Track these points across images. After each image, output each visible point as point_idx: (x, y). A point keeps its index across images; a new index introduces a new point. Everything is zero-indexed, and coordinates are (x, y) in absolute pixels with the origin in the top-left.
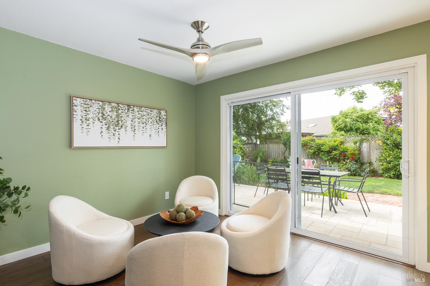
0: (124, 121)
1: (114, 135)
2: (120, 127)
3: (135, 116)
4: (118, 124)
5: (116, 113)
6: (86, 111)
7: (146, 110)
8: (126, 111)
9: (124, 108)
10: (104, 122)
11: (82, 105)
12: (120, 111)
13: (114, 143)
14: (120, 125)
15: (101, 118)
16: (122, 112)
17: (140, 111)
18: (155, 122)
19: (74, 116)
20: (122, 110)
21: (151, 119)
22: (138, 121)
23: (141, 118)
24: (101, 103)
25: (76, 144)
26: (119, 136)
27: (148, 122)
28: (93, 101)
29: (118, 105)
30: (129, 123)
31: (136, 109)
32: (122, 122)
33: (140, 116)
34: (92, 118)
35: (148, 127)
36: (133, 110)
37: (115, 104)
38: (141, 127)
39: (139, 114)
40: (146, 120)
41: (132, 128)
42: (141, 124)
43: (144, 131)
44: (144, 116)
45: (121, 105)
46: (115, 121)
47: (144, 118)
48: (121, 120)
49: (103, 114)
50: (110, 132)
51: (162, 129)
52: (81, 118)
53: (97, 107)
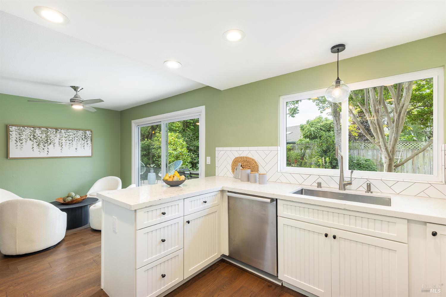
0: (52, 139)
1: (43, 149)
2: (49, 144)
4: (47, 141)
5: (46, 134)
6: (20, 134)
7: (72, 132)
8: (54, 133)
9: (53, 131)
10: (35, 141)
11: (17, 130)
12: (49, 133)
13: (44, 154)
14: (49, 143)
15: (32, 138)
16: (51, 134)
17: (67, 132)
18: (81, 139)
19: (10, 138)
20: (51, 132)
21: (77, 137)
22: (65, 139)
23: (67, 137)
24: (32, 129)
25: (11, 156)
26: (48, 150)
27: (75, 139)
28: (26, 128)
29: (47, 129)
30: (57, 141)
31: (63, 131)
32: (50, 140)
33: (67, 135)
34: (25, 139)
35: (74, 143)
36: (61, 132)
37: (45, 129)
38: (68, 144)
39: (66, 134)
40: (72, 138)
41: (59, 144)
42: (67, 141)
43: (71, 146)
44: (71, 135)
45: (50, 129)
46: (45, 140)
47: (70, 137)
48: (49, 139)
49: (34, 136)
50: (40, 147)
51: (88, 144)
52: (16, 139)
53: (29, 131)
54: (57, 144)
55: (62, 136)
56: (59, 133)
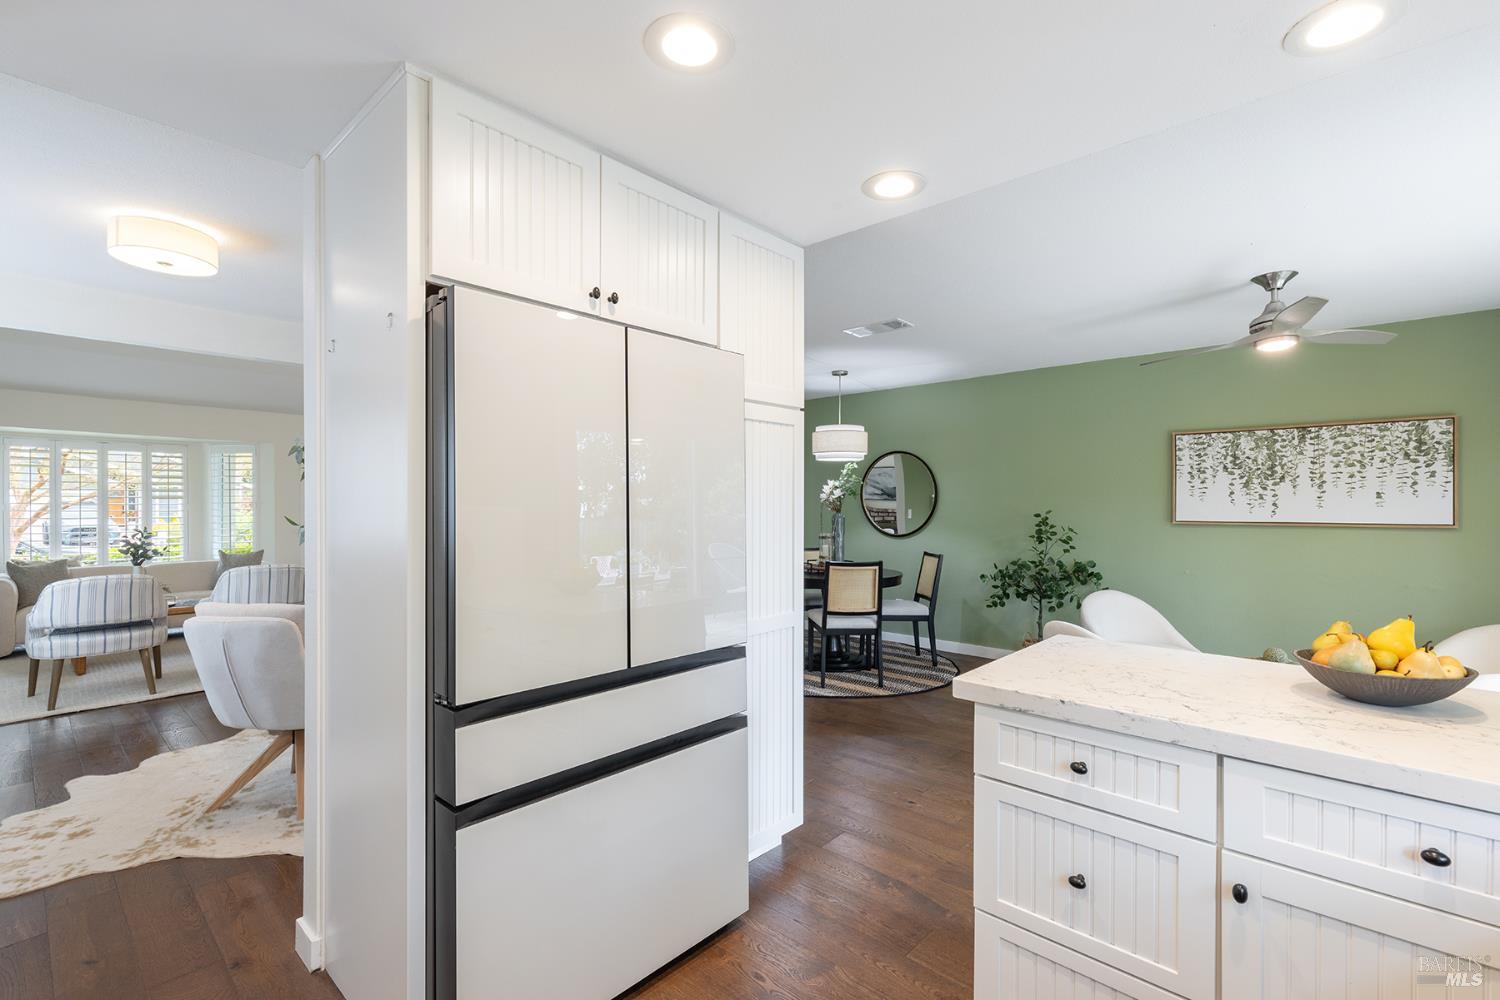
0: (1290, 465)
1: (1261, 498)
2: (1278, 480)
3: (1323, 450)
4: (1273, 472)
5: (1268, 449)
6: (1199, 456)
7: (1364, 431)
8: (1296, 442)
9: (1290, 437)
10: (1237, 472)
11: (1190, 446)
12: (1278, 446)
13: (1262, 514)
14: (1278, 475)
15: (1230, 466)
16: (1284, 447)
17: (1340, 435)
18: (1400, 456)
19: (1178, 468)
20: (1284, 440)
21: (1384, 449)
22: (1332, 462)
23: (1343, 452)
24: (1230, 436)
25: (1180, 517)
26: (1274, 499)
27: (1373, 459)
28: (1214, 435)
29: (1272, 432)
30: (1304, 469)
31: (1325, 433)
32: (1282, 469)
33: (1340, 447)
34: (1211, 467)
35: (1371, 472)
36: (1317, 437)
37: (1265, 432)
38: (1345, 477)
39: (1337, 443)
40: (1362, 455)
41: (1312, 480)
42: (1343, 468)
43: (1358, 485)
44: (1355, 445)
45: (1281, 432)
46: (1265, 468)
47: (1353, 452)
48: (1280, 464)
49: (1235, 457)
50: (1252, 492)
51: (1433, 474)
52: (1190, 470)
53: (1221, 445)
54: (1304, 480)
55: (1321, 452)
56: (1312, 442)
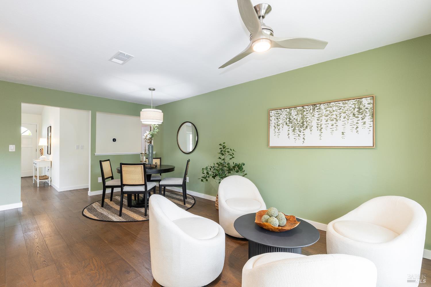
0: (309, 121)
1: (299, 136)
2: (305, 128)
3: (321, 114)
4: (303, 125)
5: (302, 115)
6: (277, 119)
7: (337, 105)
8: (311, 111)
9: (309, 109)
10: (290, 125)
11: (275, 115)
12: (305, 113)
13: (299, 143)
14: (305, 126)
15: (288, 122)
16: (307, 113)
17: (328, 107)
18: (351, 115)
19: (270, 124)
20: (307, 111)
21: (345, 113)
22: (325, 119)
23: (329, 115)
24: (288, 110)
25: (271, 144)
26: (303, 136)
27: (340, 117)
28: (282, 110)
29: (303, 107)
30: (314, 123)
31: (322, 107)
32: (307, 123)
33: (328, 112)
34: (282, 123)
35: (340, 123)
36: (319, 108)
37: (300, 107)
38: (330, 126)
39: (327, 111)
40: (336, 116)
41: (317, 128)
42: (329, 122)
43: (335, 129)
44: (334, 111)
45: (306, 107)
46: (300, 123)
47: (333, 115)
48: (306, 121)
49: (290, 119)
50: (296, 133)
51: (364, 123)
52: (274, 125)
53: (285, 114)
54: (314, 128)
55: (321, 115)
56: (317, 111)
